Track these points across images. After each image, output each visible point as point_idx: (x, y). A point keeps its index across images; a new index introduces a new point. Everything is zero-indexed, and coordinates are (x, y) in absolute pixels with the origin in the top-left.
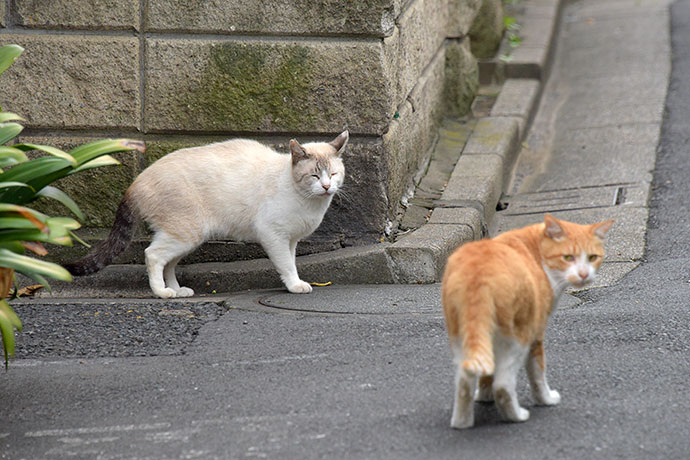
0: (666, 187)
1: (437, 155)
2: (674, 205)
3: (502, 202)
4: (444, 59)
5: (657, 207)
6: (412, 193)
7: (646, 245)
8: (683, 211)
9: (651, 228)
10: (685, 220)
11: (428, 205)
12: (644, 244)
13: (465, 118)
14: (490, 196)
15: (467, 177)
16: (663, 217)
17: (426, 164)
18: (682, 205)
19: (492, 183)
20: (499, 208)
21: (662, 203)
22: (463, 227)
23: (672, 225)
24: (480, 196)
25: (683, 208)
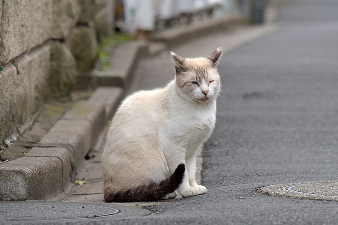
0: (215, 146)
1: (40, 119)
2: (222, 155)
3: (91, 155)
4: (49, 53)
5: (209, 156)
6: (15, 139)
7: (202, 178)
8: (229, 158)
9: (206, 168)
10: (232, 164)
11: (27, 145)
12: (201, 177)
13: (65, 99)
14: (79, 143)
15: (62, 131)
16: (214, 161)
17: (31, 123)
18: (228, 155)
19: (82, 136)
20: (87, 158)
21: (213, 154)
22: (53, 159)
23: (222, 166)
24: (71, 142)
25: (229, 157)
